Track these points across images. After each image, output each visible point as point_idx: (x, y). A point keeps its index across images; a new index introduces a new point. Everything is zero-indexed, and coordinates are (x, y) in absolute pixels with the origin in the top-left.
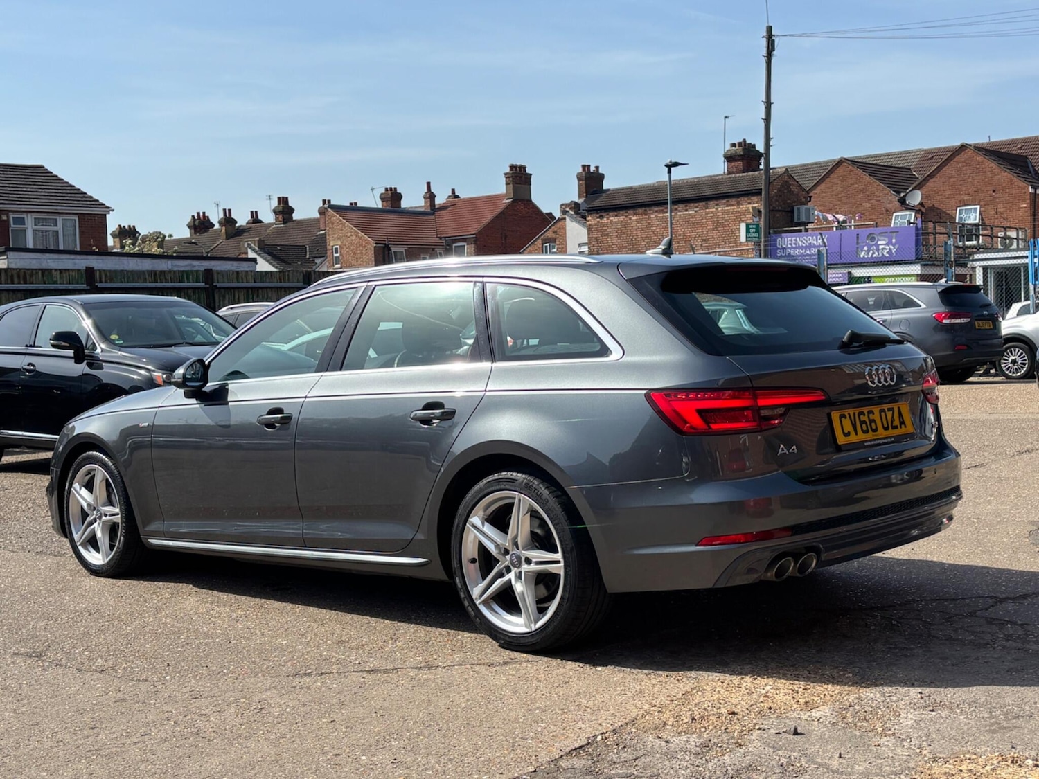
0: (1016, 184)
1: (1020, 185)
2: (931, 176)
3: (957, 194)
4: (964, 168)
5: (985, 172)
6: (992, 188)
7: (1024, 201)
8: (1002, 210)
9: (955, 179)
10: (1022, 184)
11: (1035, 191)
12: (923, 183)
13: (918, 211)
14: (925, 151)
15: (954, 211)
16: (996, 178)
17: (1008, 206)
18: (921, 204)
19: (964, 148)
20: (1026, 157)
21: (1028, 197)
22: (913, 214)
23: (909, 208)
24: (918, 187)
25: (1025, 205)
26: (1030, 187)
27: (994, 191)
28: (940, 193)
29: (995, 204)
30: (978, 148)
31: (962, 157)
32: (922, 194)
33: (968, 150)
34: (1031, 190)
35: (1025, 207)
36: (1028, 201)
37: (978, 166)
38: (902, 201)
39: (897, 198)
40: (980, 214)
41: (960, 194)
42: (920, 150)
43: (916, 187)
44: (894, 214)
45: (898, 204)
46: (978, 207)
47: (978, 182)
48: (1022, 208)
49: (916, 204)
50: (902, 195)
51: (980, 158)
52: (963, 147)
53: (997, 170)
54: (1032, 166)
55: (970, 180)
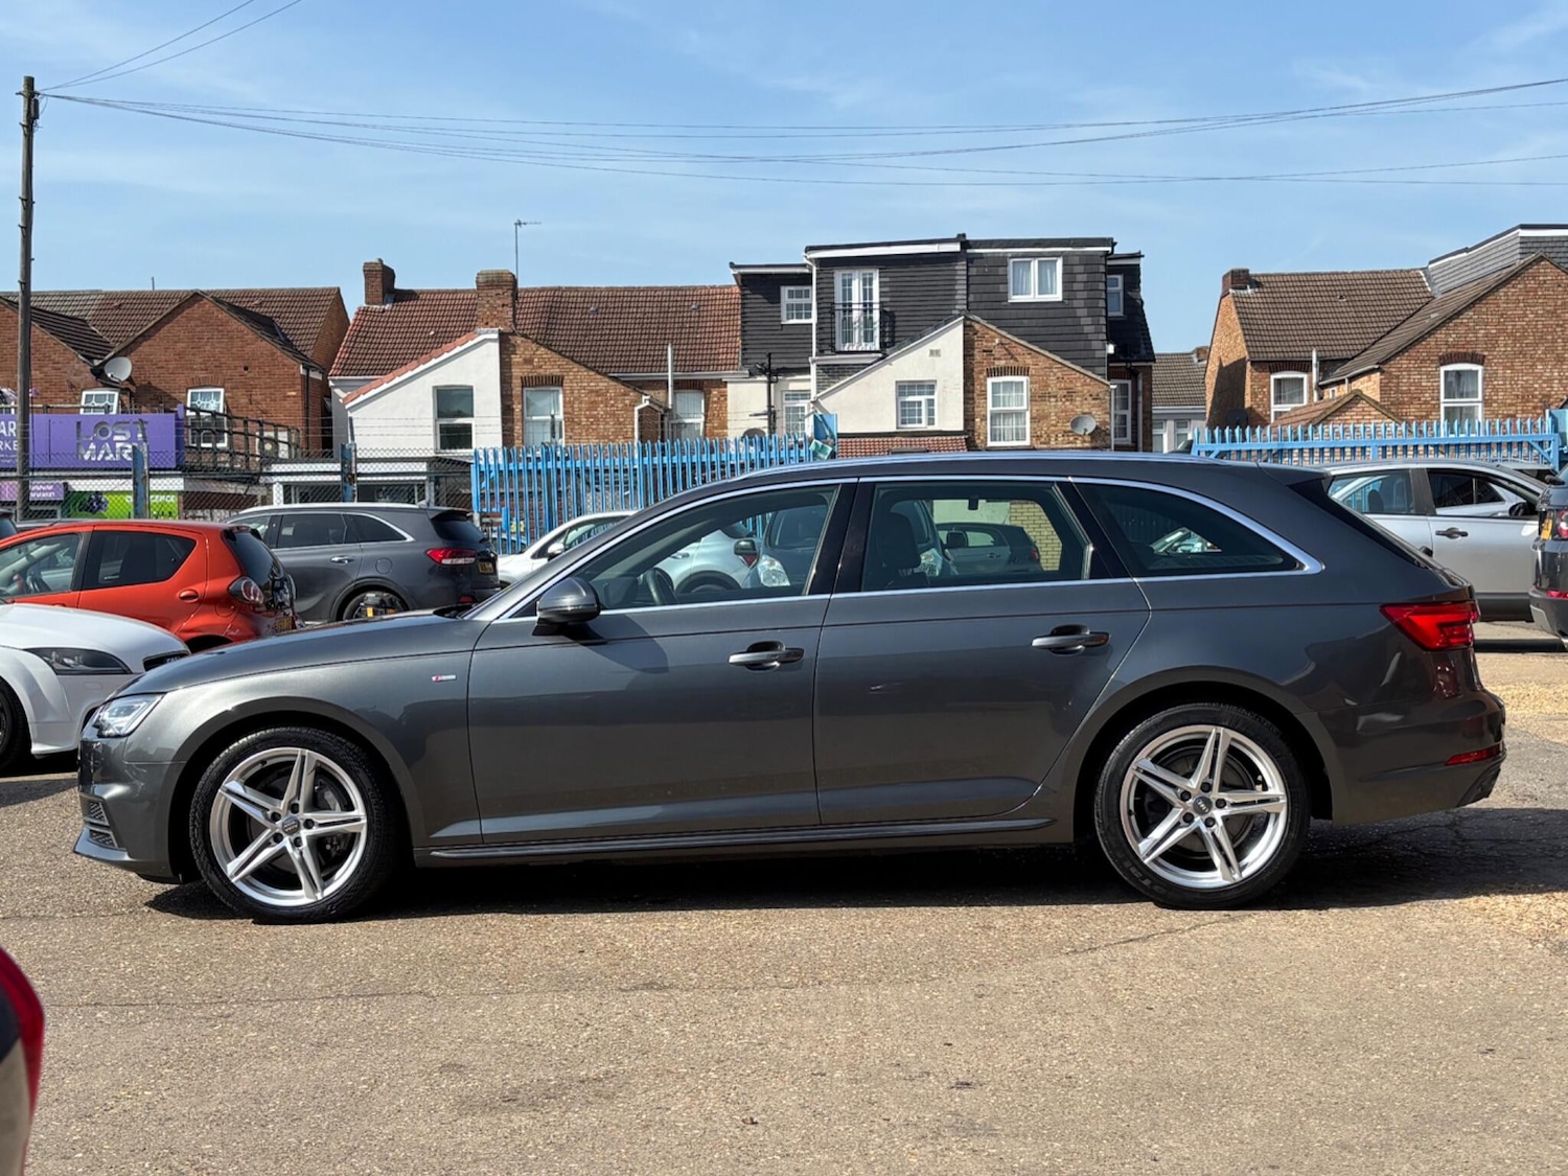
0: (280, 359)
1: (286, 362)
2: (145, 336)
3: (187, 369)
4: (198, 329)
5: (232, 338)
6: (243, 364)
7: (292, 386)
8: (259, 397)
9: (184, 345)
10: (289, 361)
11: (308, 373)
12: (132, 346)
13: (123, 391)
14: (106, 294)
15: (184, 395)
16: (248, 349)
17: (268, 391)
18: (130, 380)
19: (199, 298)
20: (271, 318)
21: (299, 381)
22: (117, 394)
23: (109, 384)
24: (125, 352)
25: (294, 393)
26: (301, 367)
27: (246, 369)
28: (160, 364)
29: (249, 389)
30: (220, 300)
31: (196, 310)
32: (133, 365)
33: (205, 301)
34: (302, 371)
35: (294, 396)
36: (299, 387)
37: (220, 328)
38: (99, 373)
39: (89, 368)
40: (225, 401)
41: (192, 369)
42: (98, 293)
43: (119, 352)
44: (84, 393)
45: (91, 377)
46: (222, 390)
47: (221, 353)
48: (289, 397)
49: (123, 379)
50: (97, 363)
51: (223, 315)
52: (196, 297)
53: (250, 336)
54: (283, 334)
55: (208, 348)
